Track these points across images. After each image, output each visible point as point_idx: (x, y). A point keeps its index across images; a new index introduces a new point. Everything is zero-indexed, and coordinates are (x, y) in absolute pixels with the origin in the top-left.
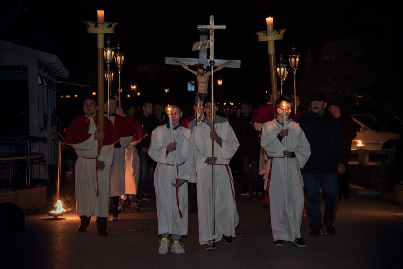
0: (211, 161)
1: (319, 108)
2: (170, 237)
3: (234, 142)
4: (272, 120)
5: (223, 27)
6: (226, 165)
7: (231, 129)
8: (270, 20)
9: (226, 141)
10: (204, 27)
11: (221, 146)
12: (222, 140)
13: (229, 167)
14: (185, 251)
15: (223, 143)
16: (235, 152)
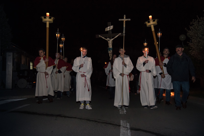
0: (122, 75)
1: (180, 51)
2: (85, 102)
3: (131, 66)
4: (142, 56)
5: (129, 20)
6: (127, 75)
7: (130, 60)
8: (150, 17)
9: (128, 65)
10: (122, 20)
11: (126, 67)
12: (126, 65)
13: (128, 76)
14: (92, 108)
15: (127, 66)
16: (132, 70)
